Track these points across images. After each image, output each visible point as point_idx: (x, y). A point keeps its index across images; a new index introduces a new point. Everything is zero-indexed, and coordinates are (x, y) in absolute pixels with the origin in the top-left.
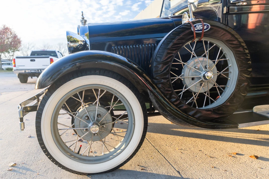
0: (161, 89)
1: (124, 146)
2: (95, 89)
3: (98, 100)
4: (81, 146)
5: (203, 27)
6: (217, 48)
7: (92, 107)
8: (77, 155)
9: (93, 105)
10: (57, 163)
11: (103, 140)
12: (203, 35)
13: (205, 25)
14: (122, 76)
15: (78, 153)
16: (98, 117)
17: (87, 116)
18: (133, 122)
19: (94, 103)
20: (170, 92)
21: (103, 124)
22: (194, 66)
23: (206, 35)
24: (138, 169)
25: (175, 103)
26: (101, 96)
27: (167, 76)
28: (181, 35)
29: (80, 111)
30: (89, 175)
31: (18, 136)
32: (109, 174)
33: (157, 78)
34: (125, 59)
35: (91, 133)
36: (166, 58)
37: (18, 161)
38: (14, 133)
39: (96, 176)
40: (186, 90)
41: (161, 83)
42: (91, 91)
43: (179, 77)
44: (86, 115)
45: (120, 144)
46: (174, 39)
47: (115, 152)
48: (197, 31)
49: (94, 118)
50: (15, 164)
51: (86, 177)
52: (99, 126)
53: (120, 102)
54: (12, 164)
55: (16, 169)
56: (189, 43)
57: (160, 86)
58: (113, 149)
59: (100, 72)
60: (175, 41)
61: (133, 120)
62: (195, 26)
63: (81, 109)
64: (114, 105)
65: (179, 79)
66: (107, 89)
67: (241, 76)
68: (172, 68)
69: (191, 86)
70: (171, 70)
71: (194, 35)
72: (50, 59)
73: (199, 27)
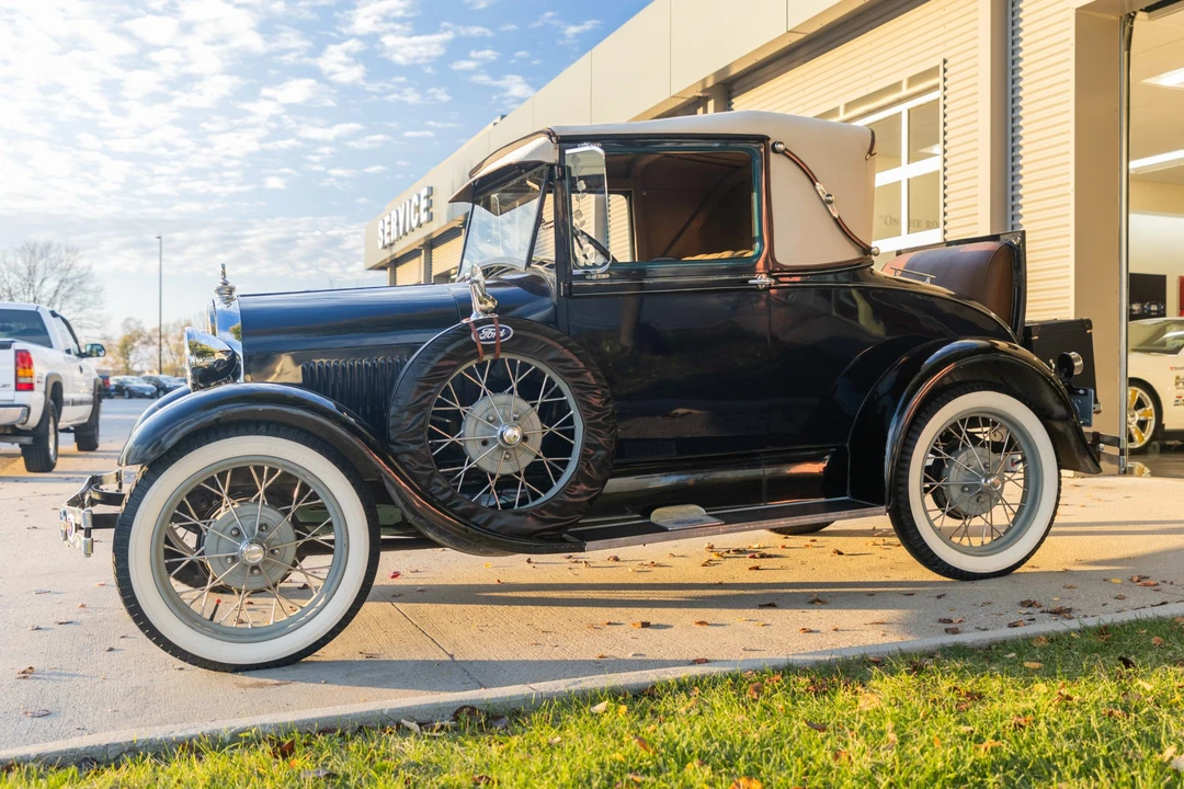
0: (408, 467)
1: (323, 599)
2: (255, 467)
3: (261, 492)
4: (219, 601)
5: (498, 334)
6: (538, 374)
7: (248, 509)
8: (210, 624)
9: (251, 504)
12: (498, 349)
13: (501, 329)
14: (320, 438)
15: (212, 618)
16: (262, 531)
17: (237, 529)
18: (345, 542)
19: (252, 500)
20: (428, 473)
21: (274, 546)
22: (485, 415)
23: (505, 348)
24: (359, 658)
25: (441, 498)
26: (270, 482)
27: (420, 437)
28: (448, 350)
29: (218, 518)
32: (287, 668)
33: (398, 441)
34: (329, 404)
35: (244, 566)
36: (418, 398)
39: (253, 672)
40: (470, 467)
41: (409, 453)
42: (245, 470)
43: (454, 439)
44: (233, 526)
46: (430, 358)
47: (300, 615)
48: (483, 340)
49: (253, 532)
50: (31, 668)
51: (229, 674)
52: (264, 548)
53: (315, 496)
55: (40, 676)
56: (473, 363)
57: (407, 458)
59: (268, 429)
60: (434, 363)
61: (344, 536)
62: (480, 331)
63: (222, 513)
64: (300, 504)
65: (453, 442)
66: (283, 465)
67: (589, 435)
68: (435, 418)
69: (481, 458)
70: (433, 422)
71: (480, 349)
72: (17, 351)
73: (488, 332)
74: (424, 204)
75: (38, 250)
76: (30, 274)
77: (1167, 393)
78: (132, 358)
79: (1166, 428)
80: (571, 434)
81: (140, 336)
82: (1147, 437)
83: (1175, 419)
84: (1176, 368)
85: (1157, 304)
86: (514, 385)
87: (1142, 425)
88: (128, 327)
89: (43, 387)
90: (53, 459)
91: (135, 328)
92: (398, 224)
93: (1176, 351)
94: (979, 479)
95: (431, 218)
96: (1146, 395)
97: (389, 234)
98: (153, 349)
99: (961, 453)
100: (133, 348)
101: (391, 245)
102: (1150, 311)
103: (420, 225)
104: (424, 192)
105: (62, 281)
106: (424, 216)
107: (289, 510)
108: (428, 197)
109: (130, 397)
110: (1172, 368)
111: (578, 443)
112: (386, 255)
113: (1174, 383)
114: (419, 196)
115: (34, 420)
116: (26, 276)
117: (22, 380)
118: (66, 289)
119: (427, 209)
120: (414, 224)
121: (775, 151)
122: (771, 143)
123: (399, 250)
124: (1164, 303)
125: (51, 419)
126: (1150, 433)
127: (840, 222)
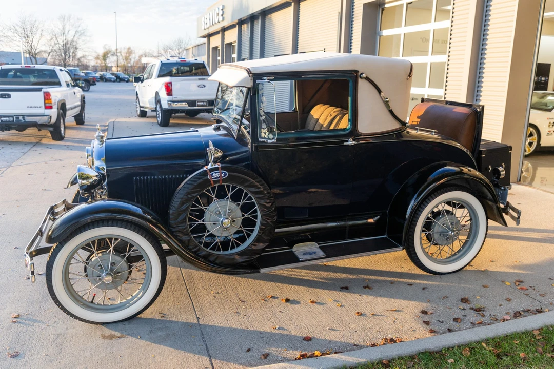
1: (141, 294)
2: (108, 238)
3: (112, 248)
4: (95, 295)
5: (221, 175)
6: (240, 191)
7: (106, 256)
9: (107, 254)
10: (69, 313)
11: (119, 288)
12: (221, 181)
13: (222, 172)
15: (92, 302)
16: (112, 266)
17: (100, 266)
19: (108, 252)
21: (118, 273)
22: (215, 211)
24: (158, 317)
25: (194, 250)
26: (115, 244)
29: (93, 260)
30: (103, 324)
31: (10, 276)
32: (126, 323)
33: (174, 226)
35: (104, 283)
37: (21, 311)
38: (3, 272)
39: (111, 325)
40: (209, 233)
42: (104, 239)
43: (201, 221)
44: (99, 264)
45: (138, 291)
47: (132, 300)
48: (214, 178)
49: (108, 267)
50: (19, 315)
51: (101, 326)
52: (112, 276)
54: (16, 315)
55: (21, 321)
56: (209, 188)
58: (130, 297)
62: (212, 174)
65: (200, 223)
66: (121, 237)
67: (264, 220)
68: (192, 212)
69: (213, 230)
70: (190, 214)
71: (212, 182)
72: (44, 92)
73: (216, 175)
74: (221, 13)
75: (66, 18)
76: (63, 29)
77: (544, 130)
78: (107, 61)
79: (542, 145)
80: (256, 217)
81: (110, 52)
82: (532, 149)
83: (546, 141)
84: (550, 119)
85: (545, 77)
86: (229, 196)
87: (531, 144)
88: (105, 48)
89: (56, 106)
90: (63, 135)
91: (108, 49)
92: (210, 20)
93: (550, 110)
94: (448, 232)
95: (223, 19)
96: (534, 130)
97: (206, 24)
98: (115, 58)
99: (441, 218)
100: (108, 57)
101: (208, 28)
102: (541, 80)
103: (219, 22)
104: (221, 8)
105: (76, 32)
106: (221, 19)
107: (125, 256)
108: (222, 10)
109: (106, 81)
110: (548, 119)
111: (258, 221)
112: (206, 33)
113: (548, 125)
114: (219, 9)
115: (54, 120)
116: (62, 29)
117: (47, 105)
118: (78, 35)
119: (222, 15)
120: (217, 22)
121: (361, 78)
122: (359, 74)
123: (212, 30)
124: (548, 76)
125: (62, 118)
126: (534, 148)
127: (391, 112)
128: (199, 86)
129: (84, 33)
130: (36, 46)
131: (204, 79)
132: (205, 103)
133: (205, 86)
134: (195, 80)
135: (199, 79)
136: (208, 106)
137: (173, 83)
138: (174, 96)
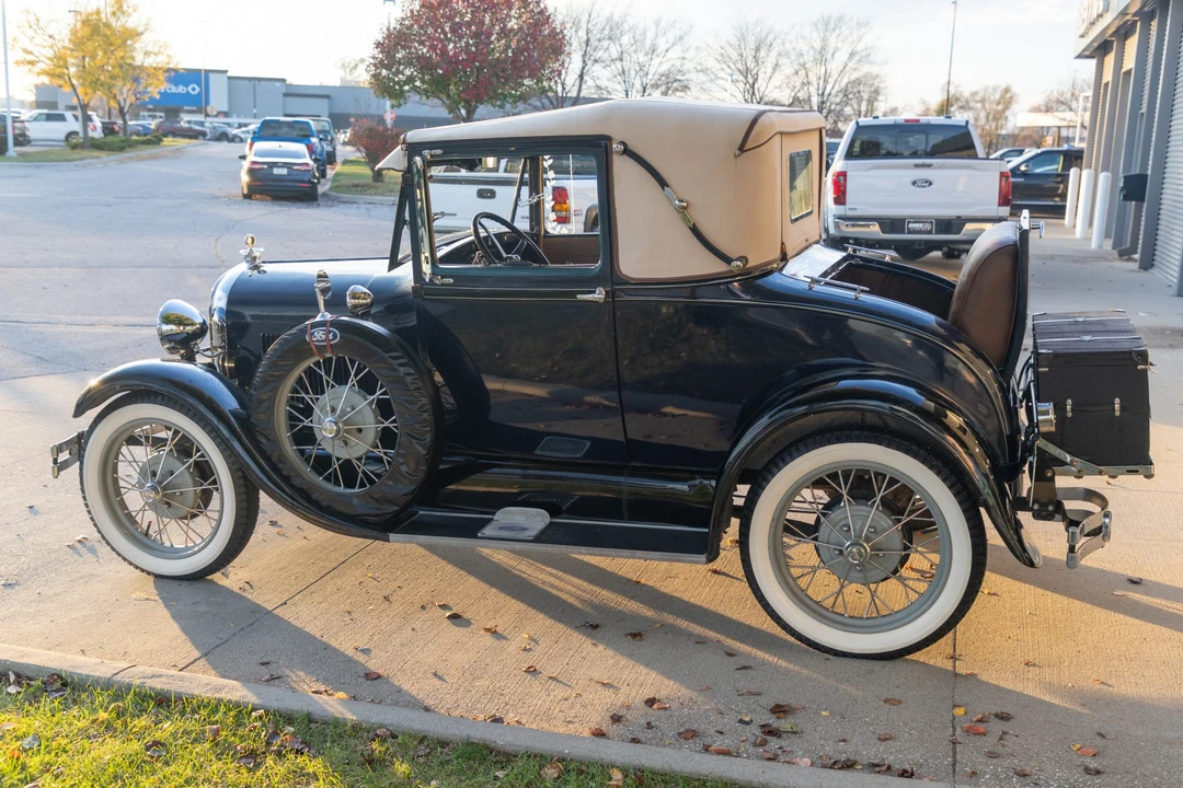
3: (169, 445)
4: (150, 522)
5: (327, 337)
8: (145, 539)
12: (329, 349)
13: (330, 333)
15: (146, 534)
22: (329, 405)
37: (97, 535)
43: (305, 423)
48: (316, 342)
50: (86, 539)
52: (157, 491)
54: (81, 537)
62: (313, 334)
71: (314, 349)
73: (319, 335)
75: (831, 23)
76: (822, 47)
92: (1088, 11)
95: (1107, 8)
97: (1084, 21)
101: (1086, 33)
103: (1100, 15)
106: (1101, 5)
116: (819, 49)
120: (1095, 14)
127: (695, 231)
128: (914, 183)
129: (868, 55)
130: (762, 89)
131: (929, 166)
132: (928, 227)
133: (930, 184)
134: (907, 167)
135: (917, 166)
136: (936, 233)
137: (848, 174)
138: (848, 206)
